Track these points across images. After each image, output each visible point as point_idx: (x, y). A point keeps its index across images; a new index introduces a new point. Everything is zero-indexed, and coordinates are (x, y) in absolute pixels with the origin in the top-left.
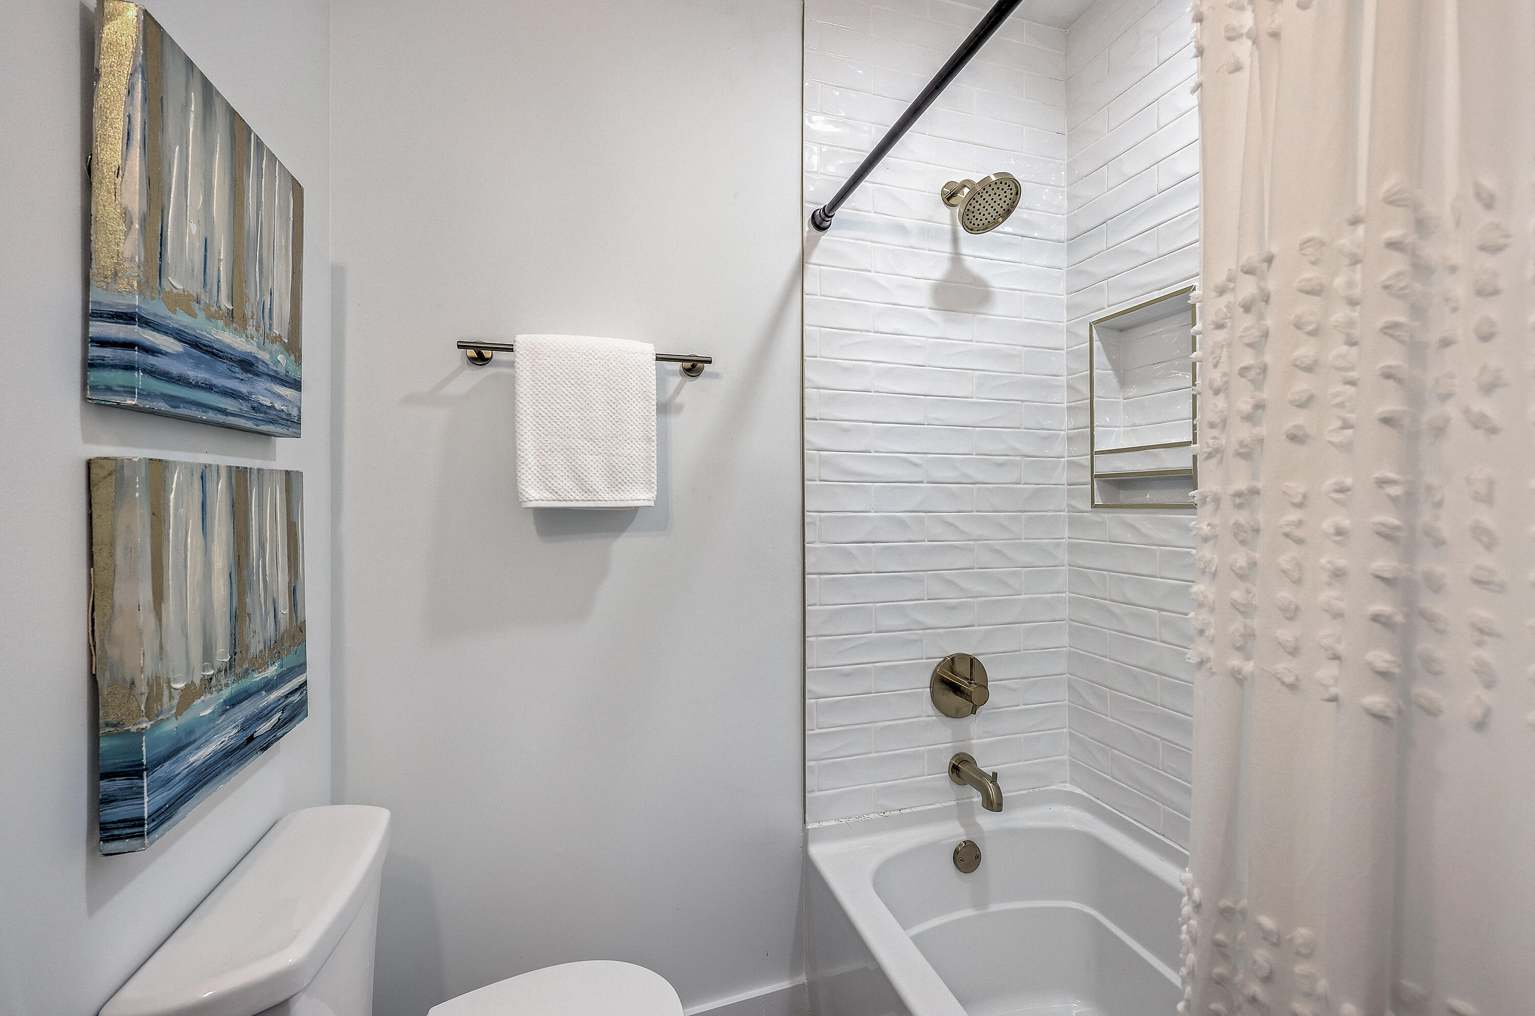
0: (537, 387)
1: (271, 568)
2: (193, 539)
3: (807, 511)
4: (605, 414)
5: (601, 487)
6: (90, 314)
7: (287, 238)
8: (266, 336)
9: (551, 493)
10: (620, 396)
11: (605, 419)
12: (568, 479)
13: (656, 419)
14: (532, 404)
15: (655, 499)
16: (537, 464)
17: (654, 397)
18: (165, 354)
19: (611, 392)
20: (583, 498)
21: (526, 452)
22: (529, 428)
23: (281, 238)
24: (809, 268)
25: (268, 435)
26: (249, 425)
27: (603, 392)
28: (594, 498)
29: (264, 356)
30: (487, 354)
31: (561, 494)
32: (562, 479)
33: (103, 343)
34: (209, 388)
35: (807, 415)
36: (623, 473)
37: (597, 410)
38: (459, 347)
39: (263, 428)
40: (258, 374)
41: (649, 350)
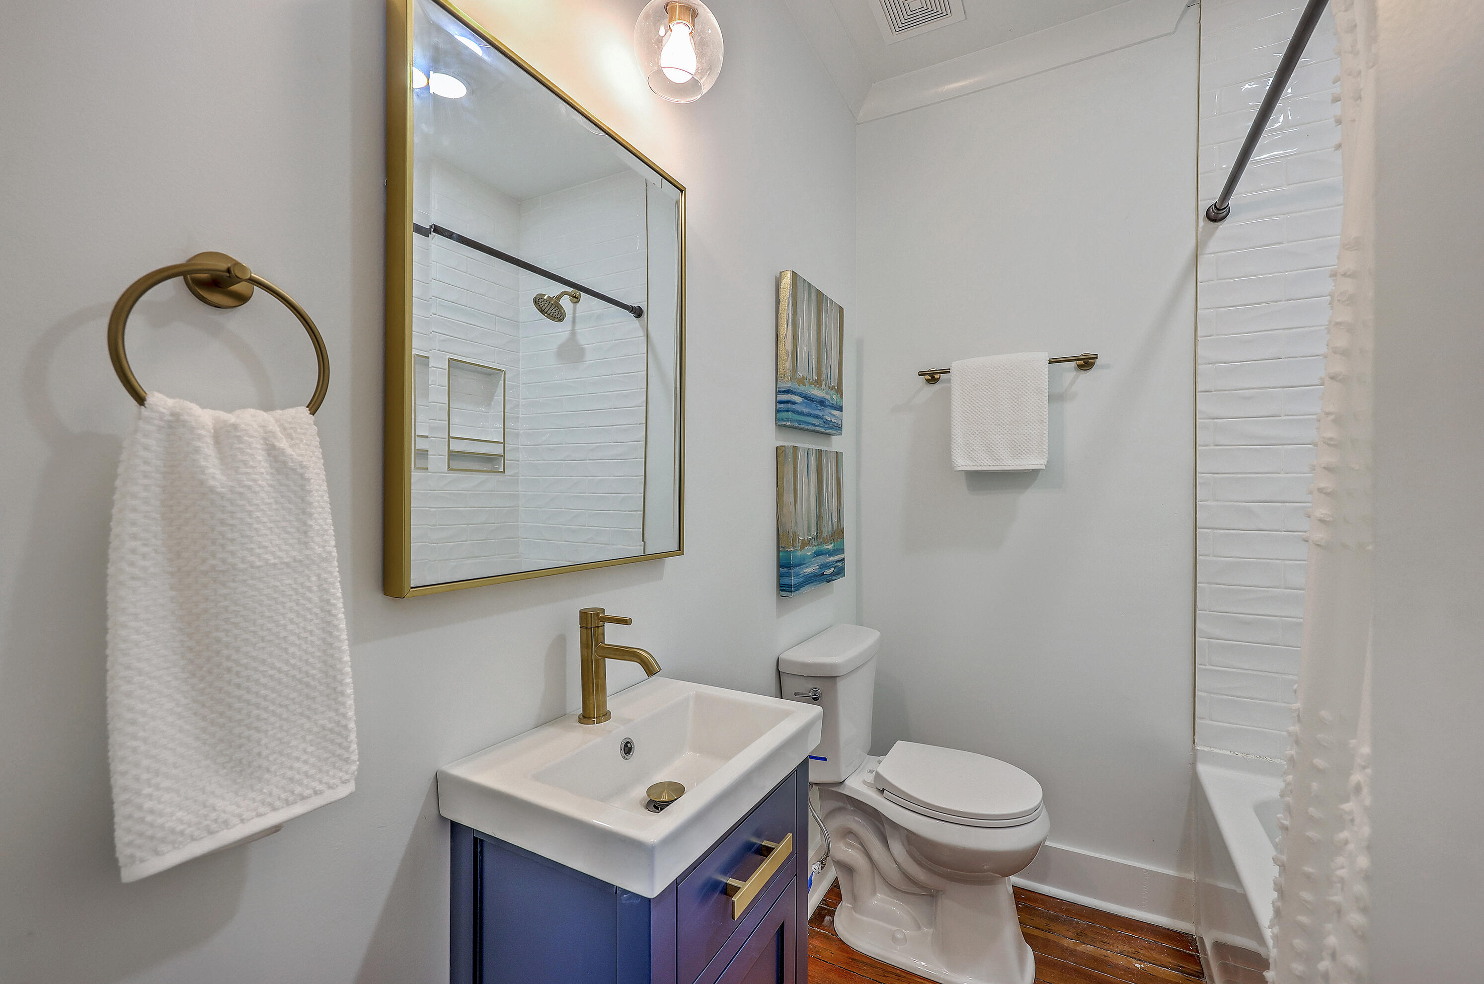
0: (964, 394)
1: (830, 496)
2: (805, 480)
3: (1199, 473)
4: (1010, 406)
5: (1006, 457)
6: (778, 392)
7: (837, 338)
8: (829, 387)
9: (972, 461)
10: (1020, 393)
11: (1010, 410)
12: (983, 452)
13: (1048, 406)
14: (960, 405)
15: (1046, 464)
16: (964, 443)
17: (1047, 391)
18: (797, 403)
19: (1014, 391)
20: (993, 464)
21: (957, 436)
22: (959, 420)
23: (835, 339)
24: (1203, 260)
25: (829, 434)
26: (823, 430)
27: (1008, 392)
28: (1001, 464)
29: (828, 397)
30: (937, 376)
31: (978, 461)
32: (979, 452)
33: (781, 402)
34: (809, 415)
35: (1200, 388)
36: (1022, 446)
37: (1004, 405)
38: (919, 375)
39: (827, 431)
40: (825, 406)
41: (1045, 356)
